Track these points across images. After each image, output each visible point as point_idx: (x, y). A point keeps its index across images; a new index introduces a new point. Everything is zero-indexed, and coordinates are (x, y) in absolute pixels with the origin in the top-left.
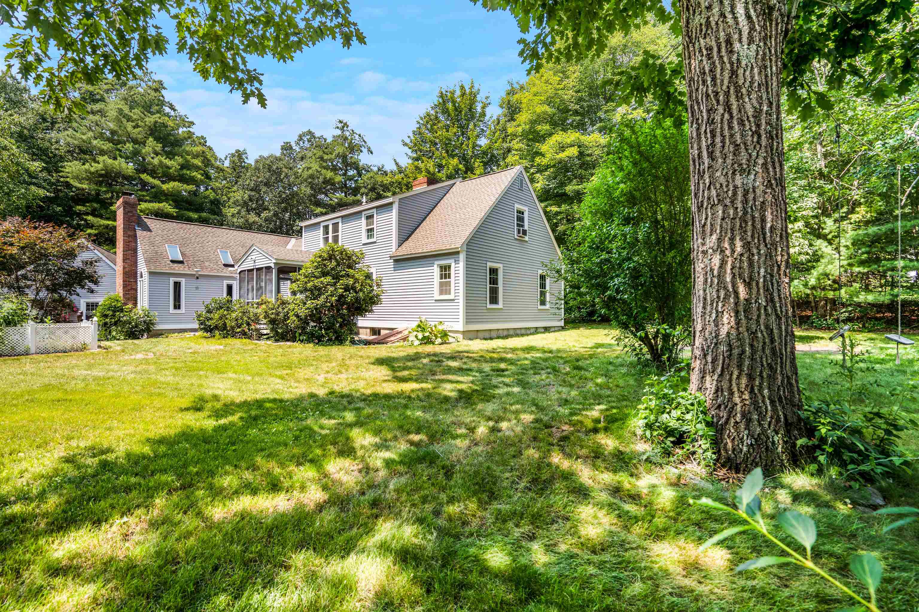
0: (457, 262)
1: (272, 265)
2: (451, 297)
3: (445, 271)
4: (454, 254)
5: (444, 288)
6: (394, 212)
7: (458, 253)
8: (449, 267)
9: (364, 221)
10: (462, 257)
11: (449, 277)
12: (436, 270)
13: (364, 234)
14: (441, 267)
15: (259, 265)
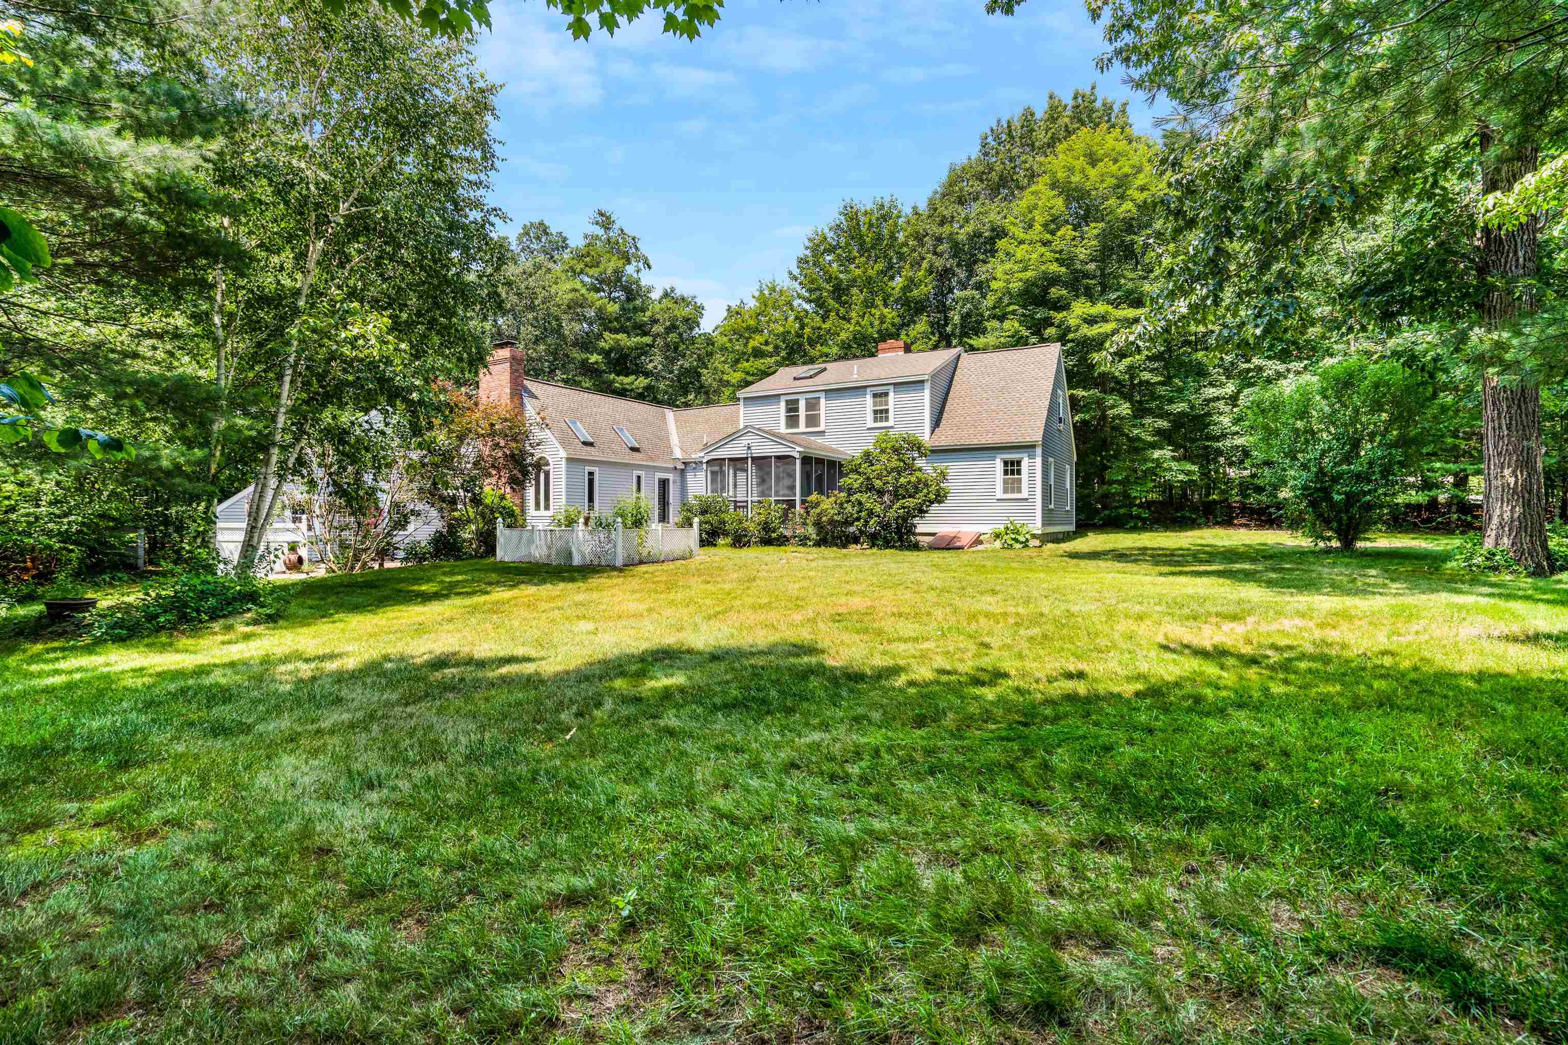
0: (1032, 456)
1: (797, 455)
2: (1025, 494)
3: (1012, 468)
4: (1029, 448)
5: (1012, 486)
6: (927, 392)
7: (1034, 447)
8: (1019, 463)
9: (869, 399)
10: (1039, 451)
11: (1019, 472)
12: (999, 465)
13: (870, 416)
14: (1006, 463)
15: (757, 452)
